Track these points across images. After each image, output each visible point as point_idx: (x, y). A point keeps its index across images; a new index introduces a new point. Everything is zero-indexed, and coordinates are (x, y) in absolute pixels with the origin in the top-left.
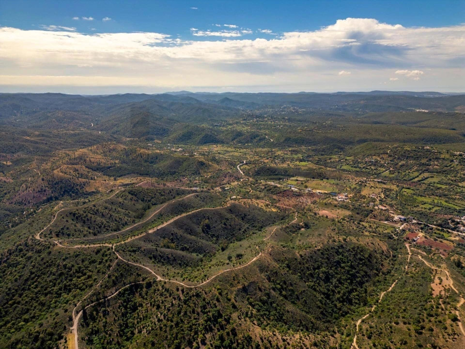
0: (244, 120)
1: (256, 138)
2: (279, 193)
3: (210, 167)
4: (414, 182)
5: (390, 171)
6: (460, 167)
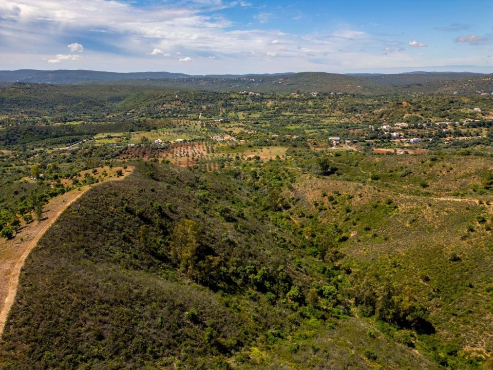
2: (118, 155)
4: (245, 119)
5: (202, 115)
6: (259, 104)
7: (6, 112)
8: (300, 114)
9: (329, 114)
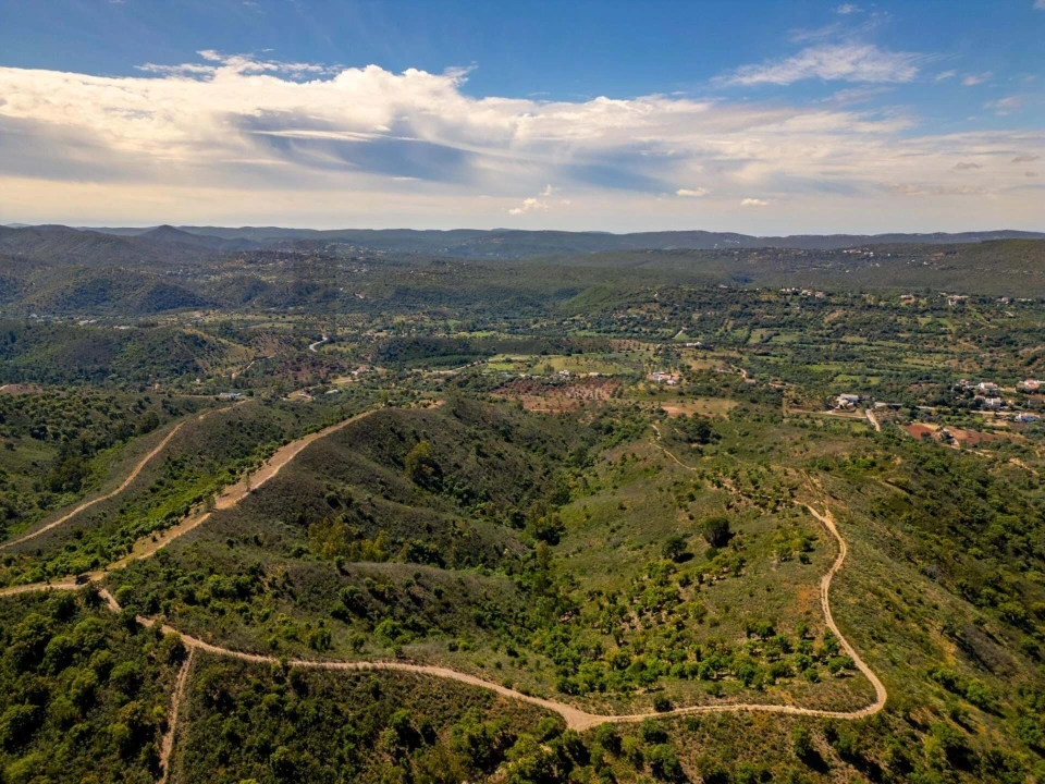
1: (315, 293)
2: (497, 388)
3: (226, 351)
4: (757, 344)
5: (684, 332)
6: (810, 315)
7: (406, 309)
8: (879, 342)
9: (942, 348)
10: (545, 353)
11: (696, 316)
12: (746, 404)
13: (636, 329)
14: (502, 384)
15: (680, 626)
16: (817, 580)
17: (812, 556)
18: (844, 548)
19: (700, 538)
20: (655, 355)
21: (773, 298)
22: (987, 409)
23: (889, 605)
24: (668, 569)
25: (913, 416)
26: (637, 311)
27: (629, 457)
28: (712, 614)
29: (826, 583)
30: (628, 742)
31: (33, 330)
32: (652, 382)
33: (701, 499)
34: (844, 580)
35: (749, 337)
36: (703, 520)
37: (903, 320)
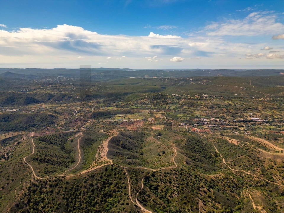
0: (43, 86)
1: (66, 97)
3: (58, 118)
4: (168, 109)
5: (153, 106)
6: (178, 101)
7: (90, 101)
8: (190, 108)
9: (201, 109)
10: (127, 114)
11: (155, 102)
12: (166, 126)
13: (143, 105)
14: (121, 123)
15: (160, 163)
16: (173, 157)
17: (173, 155)
18: (176, 153)
19: (161, 153)
20: (149, 113)
21: (170, 97)
22: (205, 124)
23: (180, 159)
24: (158, 157)
25: (193, 126)
26: (143, 100)
27: (150, 140)
28: (163, 162)
29: (174, 157)
30: (158, 171)
31: (12, 115)
32: (149, 121)
33: (161, 148)
34: (176, 157)
35: (166, 107)
36: (161, 151)
37: (195, 102)
